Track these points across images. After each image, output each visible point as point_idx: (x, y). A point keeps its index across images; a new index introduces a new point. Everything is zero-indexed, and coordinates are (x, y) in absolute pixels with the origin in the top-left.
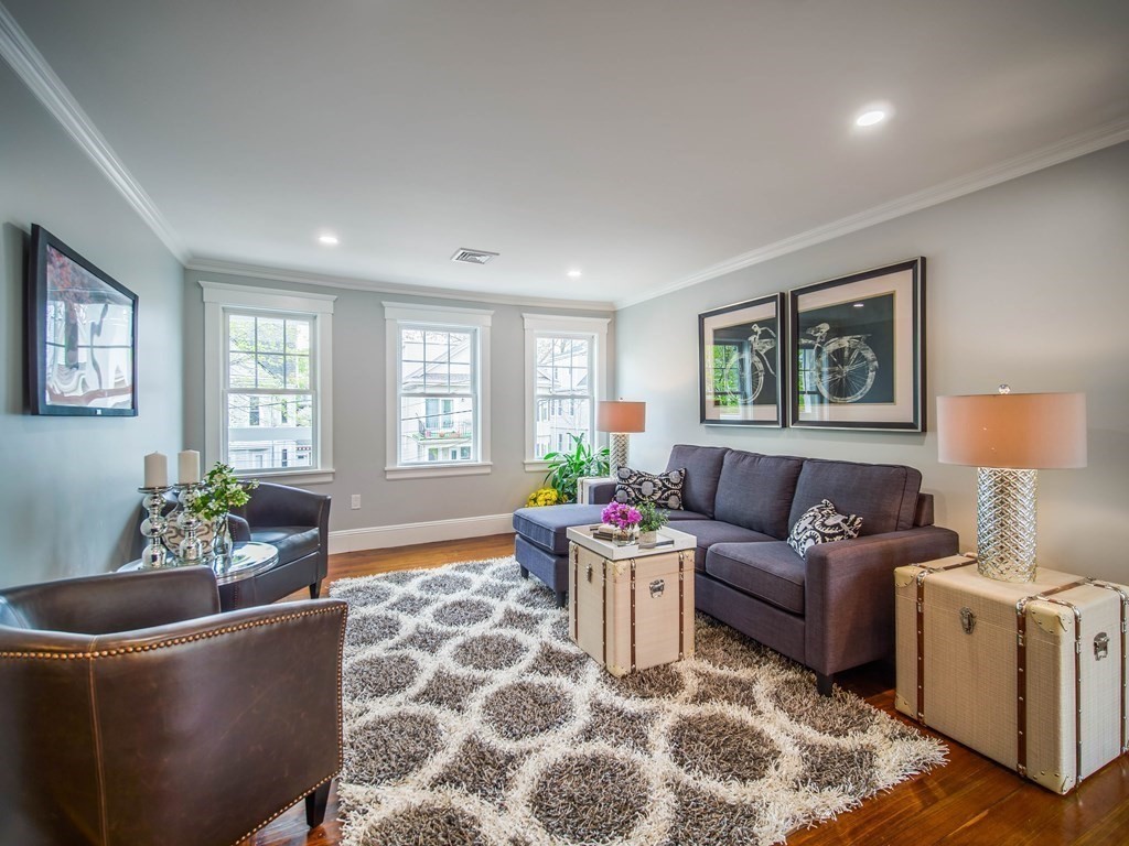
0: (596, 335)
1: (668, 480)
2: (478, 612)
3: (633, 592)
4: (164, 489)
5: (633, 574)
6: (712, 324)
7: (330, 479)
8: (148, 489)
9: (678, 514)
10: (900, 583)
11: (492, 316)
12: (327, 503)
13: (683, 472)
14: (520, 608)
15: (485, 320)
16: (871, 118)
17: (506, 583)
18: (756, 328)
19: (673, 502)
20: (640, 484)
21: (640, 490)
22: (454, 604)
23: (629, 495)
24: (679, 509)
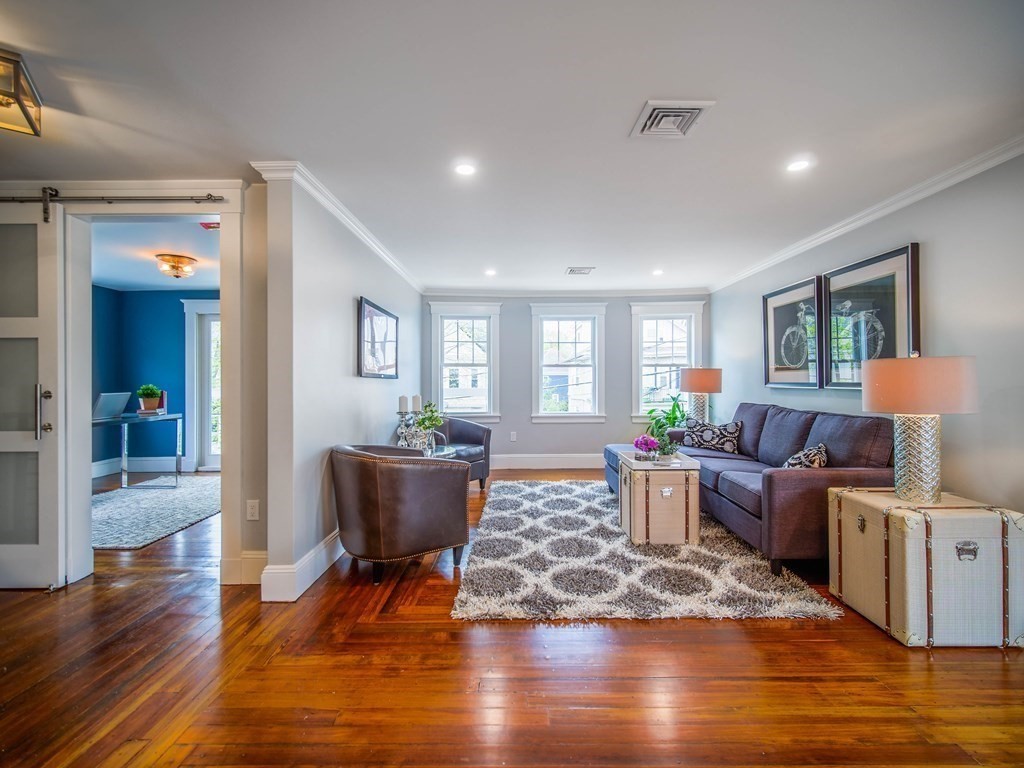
0: (693, 315)
1: (725, 430)
2: (573, 505)
3: (647, 492)
4: (407, 413)
5: (647, 480)
6: (773, 303)
7: (498, 420)
8: (400, 413)
9: (732, 456)
10: (831, 498)
11: (607, 307)
12: (489, 432)
13: (739, 424)
14: (600, 508)
15: (600, 310)
16: (799, 165)
17: (597, 494)
18: (802, 306)
19: (728, 447)
20: (702, 432)
21: (701, 436)
22: (558, 500)
23: (693, 440)
24: (733, 452)
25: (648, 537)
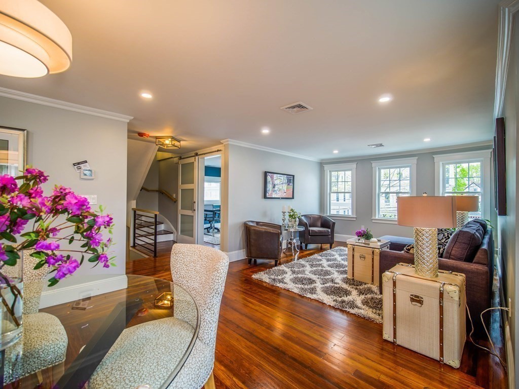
3: (353, 255)
5: (353, 250)
7: (355, 219)
25: (353, 276)
